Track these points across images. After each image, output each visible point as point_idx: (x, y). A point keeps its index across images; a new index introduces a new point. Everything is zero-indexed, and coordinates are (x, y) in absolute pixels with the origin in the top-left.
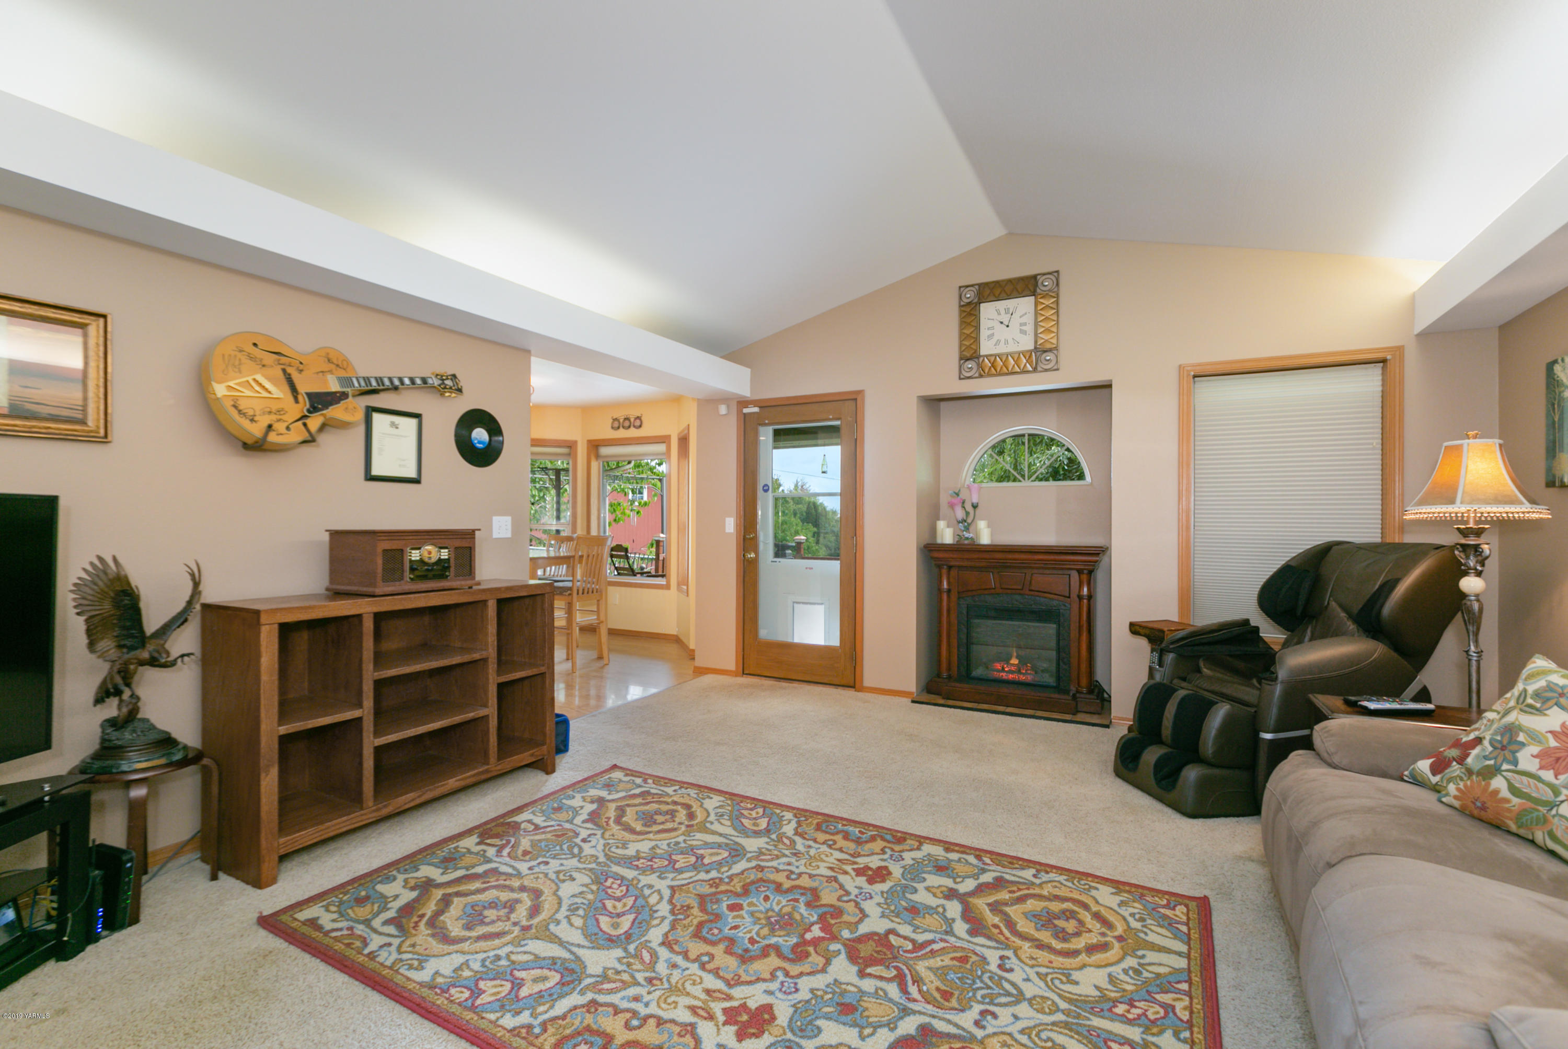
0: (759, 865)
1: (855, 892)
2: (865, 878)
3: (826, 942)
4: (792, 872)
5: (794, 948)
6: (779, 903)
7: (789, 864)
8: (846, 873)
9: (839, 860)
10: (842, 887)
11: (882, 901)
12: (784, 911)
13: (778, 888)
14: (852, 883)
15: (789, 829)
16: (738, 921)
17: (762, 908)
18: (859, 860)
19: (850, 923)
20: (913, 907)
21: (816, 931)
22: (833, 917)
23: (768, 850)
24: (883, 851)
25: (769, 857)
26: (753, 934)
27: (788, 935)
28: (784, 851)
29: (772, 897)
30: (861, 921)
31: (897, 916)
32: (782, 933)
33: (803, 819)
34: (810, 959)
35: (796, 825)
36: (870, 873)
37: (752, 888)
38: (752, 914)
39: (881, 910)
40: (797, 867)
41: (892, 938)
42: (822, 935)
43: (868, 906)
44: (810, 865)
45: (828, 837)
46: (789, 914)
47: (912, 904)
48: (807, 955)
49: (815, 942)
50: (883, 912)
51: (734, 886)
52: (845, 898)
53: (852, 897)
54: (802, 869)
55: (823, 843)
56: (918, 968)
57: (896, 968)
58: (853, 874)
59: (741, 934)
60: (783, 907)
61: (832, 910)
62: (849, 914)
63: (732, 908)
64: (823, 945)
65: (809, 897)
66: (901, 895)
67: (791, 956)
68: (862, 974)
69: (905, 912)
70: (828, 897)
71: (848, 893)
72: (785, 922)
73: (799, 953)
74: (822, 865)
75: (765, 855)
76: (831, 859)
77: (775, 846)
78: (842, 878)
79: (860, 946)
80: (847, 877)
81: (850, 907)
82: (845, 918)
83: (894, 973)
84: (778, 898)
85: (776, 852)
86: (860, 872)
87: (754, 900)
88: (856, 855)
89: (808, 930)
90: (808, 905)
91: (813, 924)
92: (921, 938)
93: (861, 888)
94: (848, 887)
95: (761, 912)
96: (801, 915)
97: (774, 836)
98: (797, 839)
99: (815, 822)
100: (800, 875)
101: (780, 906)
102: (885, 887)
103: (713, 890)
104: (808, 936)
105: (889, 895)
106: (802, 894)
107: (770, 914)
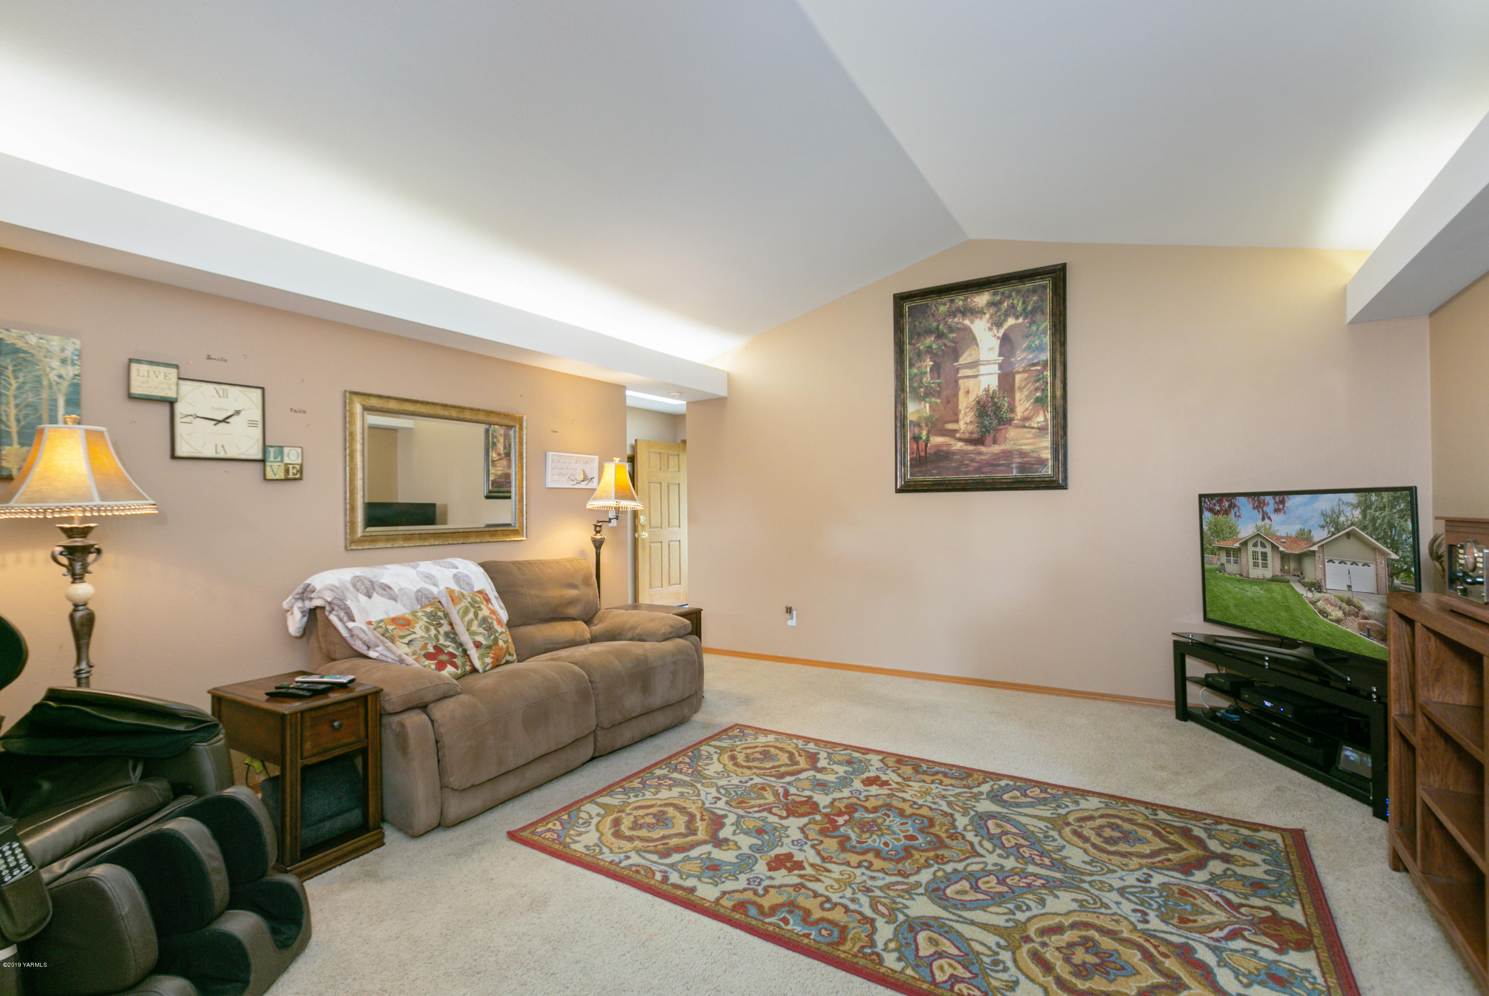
0: (905, 877)
1: (807, 848)
2: (795, 859)
3: (833, 813)
4: (868, 868)
5: (856, 810)
6: (874, 841)
7: (873, 878)
8: (813, 865)
9: (818, 880)
10: (818, 853)
11: (784, 840)
12: (868, 835)
13: (878, 853)
14: (809, 856)
15: (884, 932)
16: (904, 827)
17: (888, 837)
18: (798, 880)
19: (814, 823)
20: (759, 834)
21: (841, 820)
22: (828, 829)
23: (903, 897)
24: (766, 890)
25: (897, 887)
26: (888, 820)
27: (861, 819)
28: (882, 894)
29: (882, 846)
30: (805, 825)
31: (775, 828)
32: (866, 820)
33: (868, 951)
34: (844, 805)
35: (876, 937)
36: (788, 865)
37: (902, 854)
38: (894, 833)
39: (787, 833)
40: (863, 874)
41: (784, 814)
42: (836, 818)
43: (798, 835)
44: (850, 877)
45: (829, 915)
46: (864, 832)
47: (760, 837)
48: (846, 807)
49: (840, 814)
50: (786, 830)
51: (921, 856)
52: (816, 842)
53: (810, 843)
54: (858, 872)
55: (836, 904)
56: (773, 799)
57: (787, 799)
58: (806, 865)
59: (898, 820)
60: (870, 838)
61: (828, 834)
62: (814, 830)
63: (912, 838)
64: (836, 811)
65: (848, 845)
66: (766, 844)
67: (857, 807)
68: (810, 798)
69: (768, 830)
70: (831, 845)
71: (813, 846)
72: (866, 827)
73: (851, 809)
74: (836, 875)
75: (902, 890)
76: (828, 882)
77: (895, 902)
78: (818, 861)
79: (809, 810)
80: (811, 861)
81: (812, 835)
82: (817, 828)
83: (790, 798)
84: (877, 844)
85: (891, 893)
86: (799, 865)
87: (896, 843)
88: (798, 887)
89: (846, 822)
90: (848, 838)
91: (843, 825)
92: (765, 814)
93: (801, 850)
94: (813, 852)
95: (887, 834)
96: (853, 831)
97: (901, 918)
98: (869, 913)
99: (848, 946)
100: (859, 865)
101: (872, 838)
102: (779, 851)
103: (939, 852)
104: (846, 817)
105: (779, 843)
106: (854, 847)
107: (879, 833)
